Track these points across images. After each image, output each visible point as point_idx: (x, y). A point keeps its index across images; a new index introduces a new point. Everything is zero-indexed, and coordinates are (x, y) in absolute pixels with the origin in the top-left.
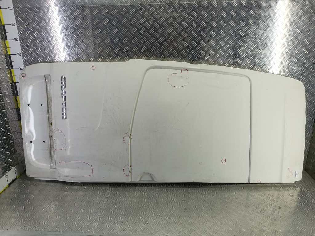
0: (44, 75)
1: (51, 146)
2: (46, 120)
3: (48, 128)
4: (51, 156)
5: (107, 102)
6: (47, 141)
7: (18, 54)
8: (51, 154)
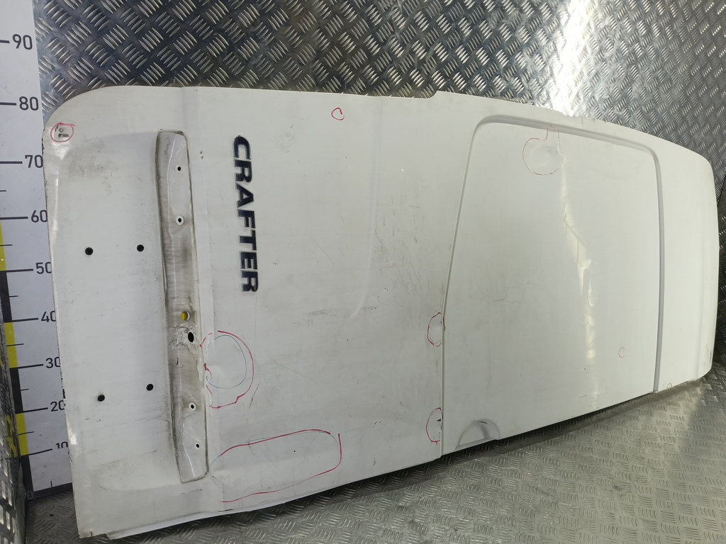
0: (156, 130)
1: (173, 398)
2: (158, 303)
3: (166, 334)
4: (174, 435)
5: (384, 224)
6: (162, 384)
7: (19, 40)
8: (174, 430)
